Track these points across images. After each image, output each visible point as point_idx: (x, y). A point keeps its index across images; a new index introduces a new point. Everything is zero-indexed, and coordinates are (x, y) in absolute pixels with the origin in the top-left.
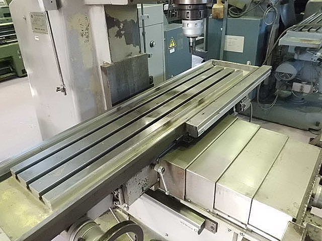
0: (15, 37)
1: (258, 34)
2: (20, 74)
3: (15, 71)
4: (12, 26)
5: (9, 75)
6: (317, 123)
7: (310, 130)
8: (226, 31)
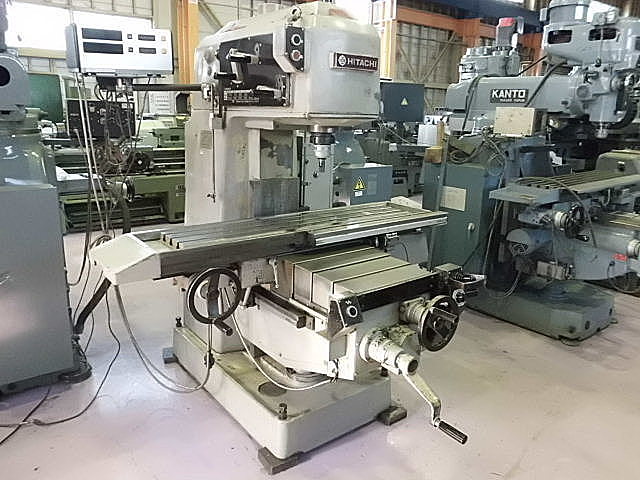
0: (183, 166)
1: (482, 189)
2: (172, 218)
3: (166, 213)
4: (183, 152)
5: (156, 217)
6: (571, 327)
7: (561, 338)
8: (444, 180)
